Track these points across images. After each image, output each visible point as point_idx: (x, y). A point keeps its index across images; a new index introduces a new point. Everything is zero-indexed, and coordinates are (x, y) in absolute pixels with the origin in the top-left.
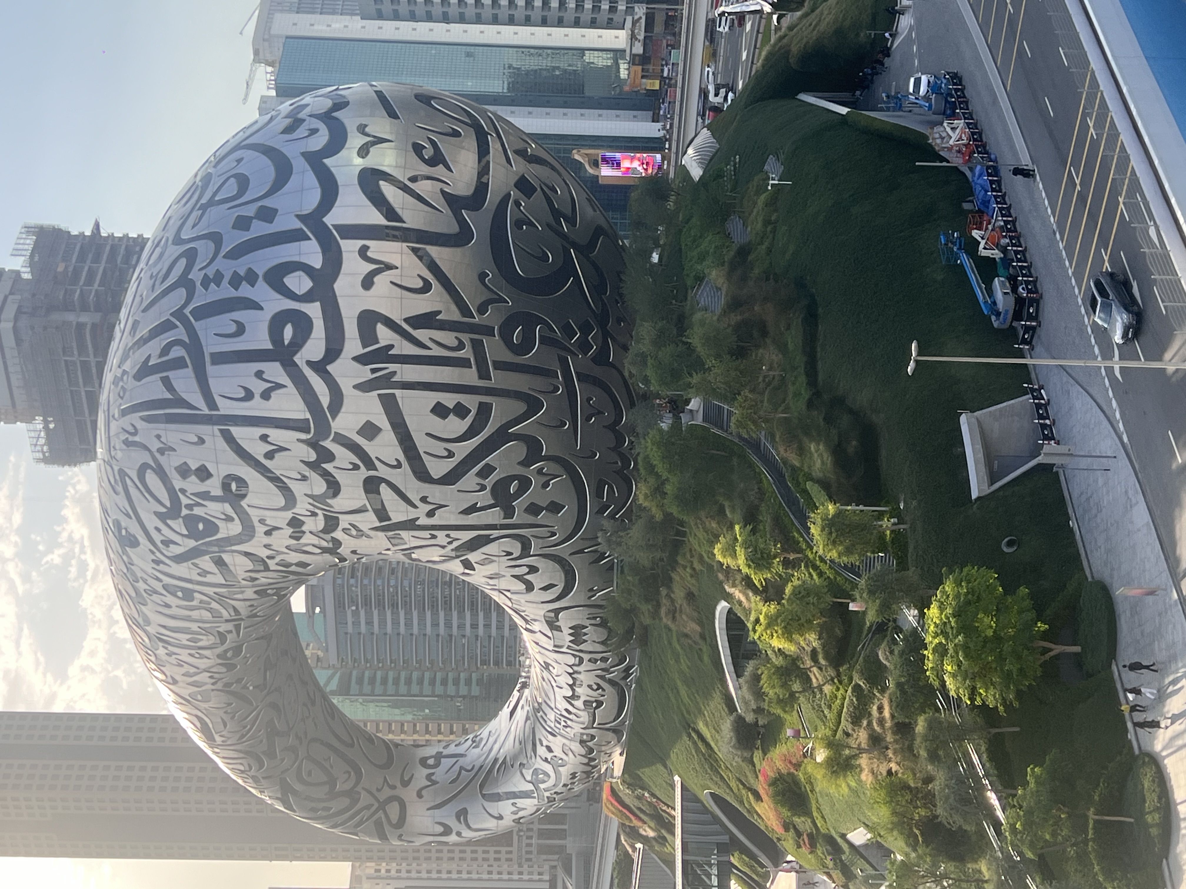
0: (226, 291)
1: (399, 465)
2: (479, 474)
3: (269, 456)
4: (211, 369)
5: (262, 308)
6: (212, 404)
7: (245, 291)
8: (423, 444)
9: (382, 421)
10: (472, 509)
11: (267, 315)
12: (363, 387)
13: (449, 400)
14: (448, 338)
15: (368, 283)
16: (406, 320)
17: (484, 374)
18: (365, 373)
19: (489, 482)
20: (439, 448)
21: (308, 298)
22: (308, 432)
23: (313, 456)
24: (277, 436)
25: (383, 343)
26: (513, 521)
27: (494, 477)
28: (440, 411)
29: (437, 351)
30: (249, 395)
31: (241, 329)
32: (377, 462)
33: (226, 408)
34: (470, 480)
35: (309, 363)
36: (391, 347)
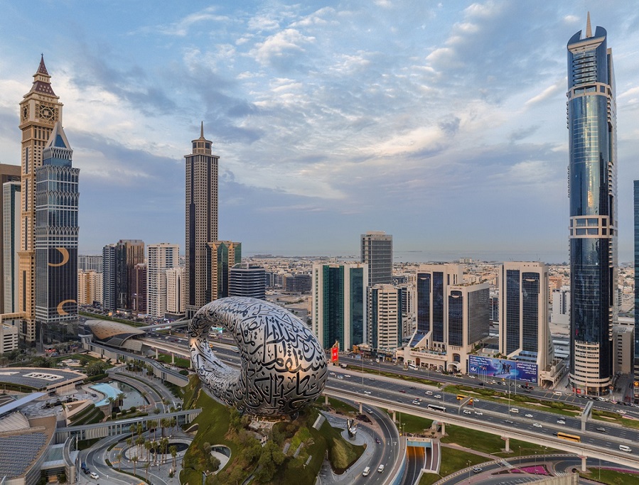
0: (287, 349)
1: (258, 376)
3: (259, 352)
4: (274, 344)
6: (268, 343)
7: (287, 353)
8: (261, 382)
9: (265, 376)
11: (283, 358)
12: (271, 374)
13: (269, 389)
14: (280, 391)
15: (289, 378)
16: (283, 384)
17: (274, 396)
20: (260, 385)
21: (286, 366)
22: (263, 362)
23: (259, 361)
24: (262, 355)
28: (267, 387)
29: (278, 388)
30: (269, 352)
31: (281, 352)
32: (258, 373)
33: (267, 346)
34: (255, 389)
35: (275, 365)
36: (278, 381)
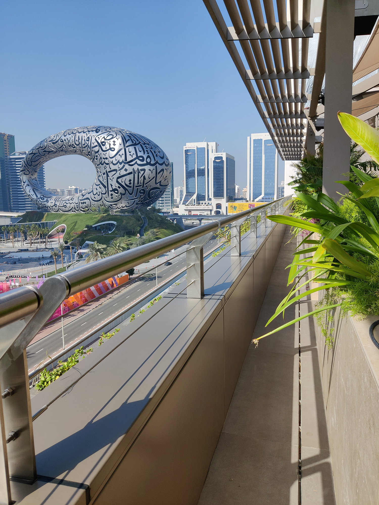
0: (145, 150)
1: (120, 174)
2: (119, 186)
3: (120, 155)
4: (133, 147)
5: (144, 154)
6: (127, 147)
7: (146, 152)
8: (124, 178)
9: (128, 172)
10: (112, 185)
11: (143, 155)
12: (133, 169)
13: (132, 182)
14: (142, 182)
15: (149, 170)
16: (144, 176)
17: (136, 187)
18: (136, 169)
19: (117, 188)
20: (123, 180)
21: (146, 161)
22: (125, 161)
23: (120, 161)
24: (123, 156)
25: (141, 172)
26: (109, 192)
27: (118, 189)
28: (130, 180)
29: (140, 180)
30: (130, 152)
31: (140, 151)
32: (120, 171)
33: (127, 149)
34: (117, 185)
35: (137, 161)
36: (140, 173)
